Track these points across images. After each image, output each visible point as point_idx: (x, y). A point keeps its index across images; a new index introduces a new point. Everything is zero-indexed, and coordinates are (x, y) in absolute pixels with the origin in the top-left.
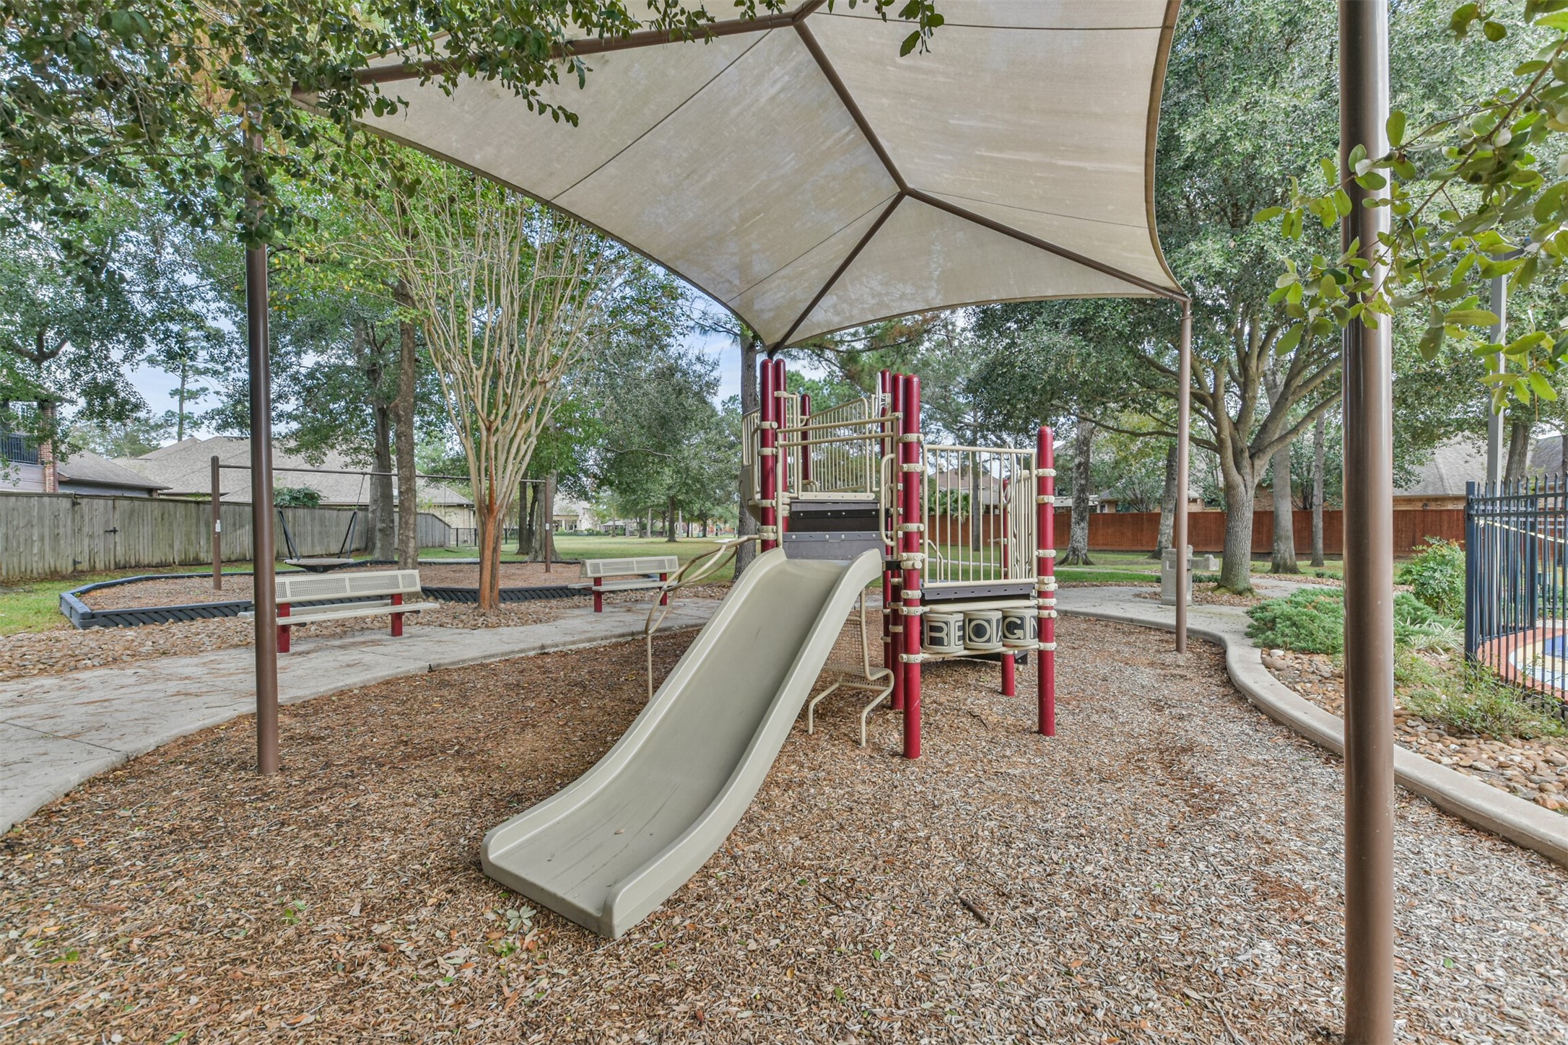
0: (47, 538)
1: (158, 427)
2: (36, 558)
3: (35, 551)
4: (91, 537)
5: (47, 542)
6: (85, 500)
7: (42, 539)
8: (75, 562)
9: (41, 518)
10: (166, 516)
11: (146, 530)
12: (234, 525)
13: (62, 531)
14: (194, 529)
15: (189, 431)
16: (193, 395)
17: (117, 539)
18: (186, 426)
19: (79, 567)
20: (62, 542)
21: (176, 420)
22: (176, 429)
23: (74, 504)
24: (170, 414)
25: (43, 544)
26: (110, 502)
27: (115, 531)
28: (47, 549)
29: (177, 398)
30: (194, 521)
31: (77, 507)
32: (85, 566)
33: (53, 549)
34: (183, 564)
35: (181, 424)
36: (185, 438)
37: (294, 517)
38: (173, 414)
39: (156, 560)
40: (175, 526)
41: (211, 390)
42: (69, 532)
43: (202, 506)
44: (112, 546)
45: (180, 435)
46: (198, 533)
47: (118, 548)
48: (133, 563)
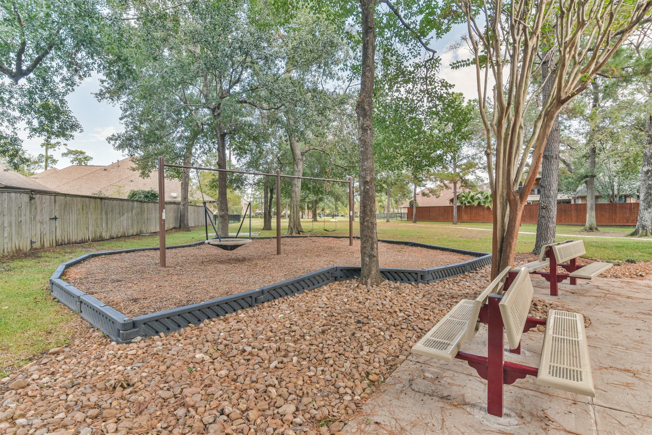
0: (14, 224)
1: (35, 162)
2: (6, 241)
3: (6, 235)
4: (41, 223)
5: (13, 227)
6: (38, 196)
7: (10, 225)
8: (32, 242)
9: (10, 209)
10: (84, 207)
11: (73, 217)
12: (120, 213)
13: (23, 218)
14: (99, 216)
15: (51, 165)
16: (53, 146)
17: (57, 225)
18: (49, 162)
19: (34, 246)
20: (23, 227)
21: (44, 159)
22: (43, 164)
23: (31, 198)
24: (41, 156)
25: (11, 229)
26: (53, 197)
27: (55, 218)
28: (14, 233)
29: (44, 147)
30: (99, 211)
31: (33, 201)
32: (37, 245)
33: (18, 233)
34: (94, 240)
35: (47, 161)
36: (48, 168)
37: (147, 207)
38: (43, 156)
39: (79, 239)
40: (89, 214)
41: (62, 143)
42: (28, 219)
43: (103, 201)
44: (54, 230)
45: (46, 167)
46: (101, 219)
47: (58, 231)
48: (66, 241)
